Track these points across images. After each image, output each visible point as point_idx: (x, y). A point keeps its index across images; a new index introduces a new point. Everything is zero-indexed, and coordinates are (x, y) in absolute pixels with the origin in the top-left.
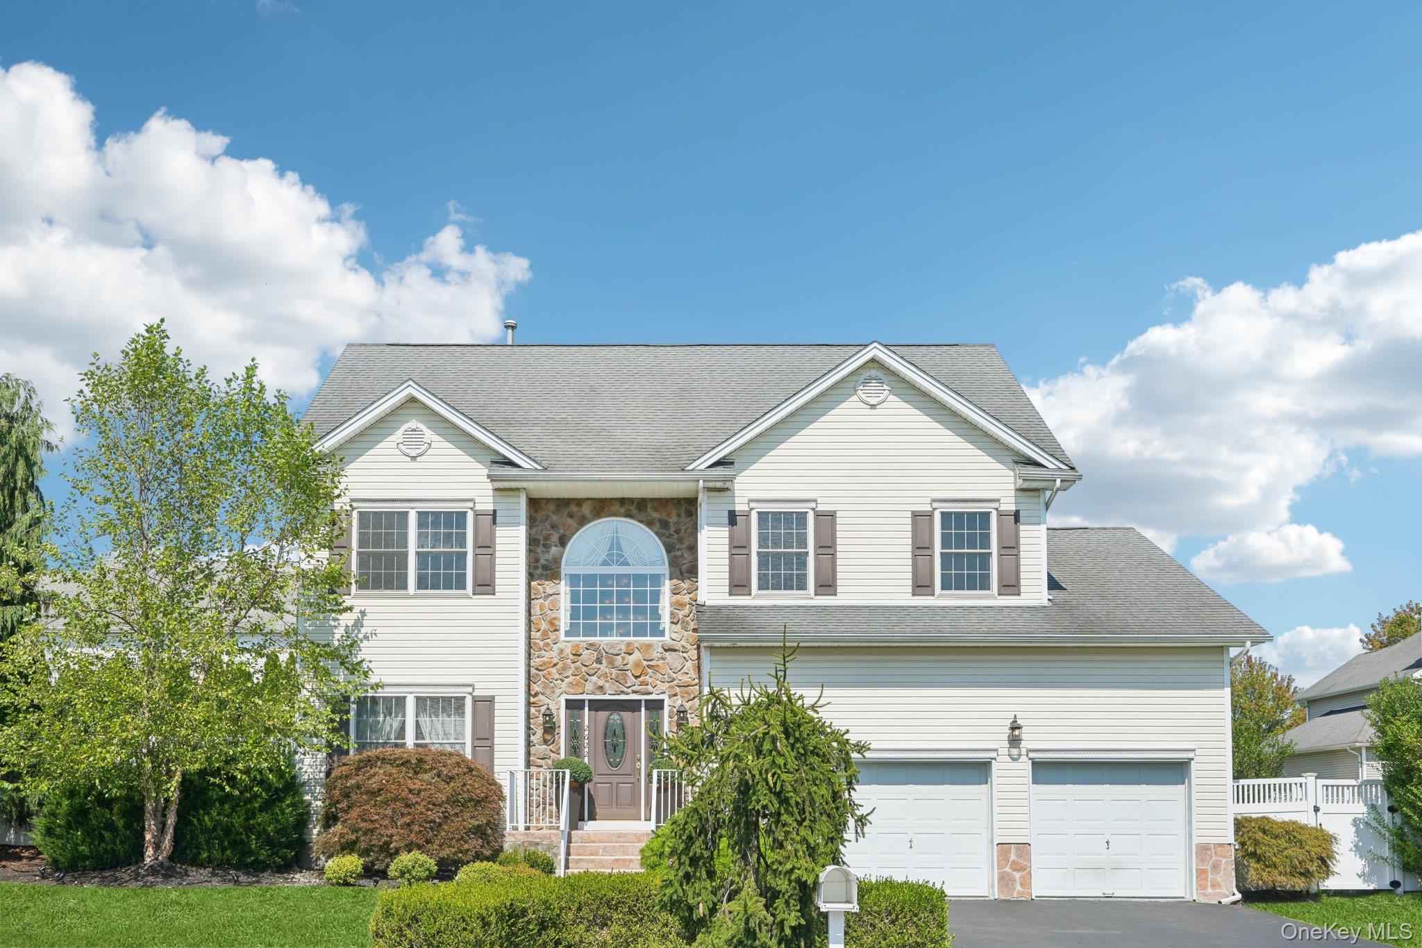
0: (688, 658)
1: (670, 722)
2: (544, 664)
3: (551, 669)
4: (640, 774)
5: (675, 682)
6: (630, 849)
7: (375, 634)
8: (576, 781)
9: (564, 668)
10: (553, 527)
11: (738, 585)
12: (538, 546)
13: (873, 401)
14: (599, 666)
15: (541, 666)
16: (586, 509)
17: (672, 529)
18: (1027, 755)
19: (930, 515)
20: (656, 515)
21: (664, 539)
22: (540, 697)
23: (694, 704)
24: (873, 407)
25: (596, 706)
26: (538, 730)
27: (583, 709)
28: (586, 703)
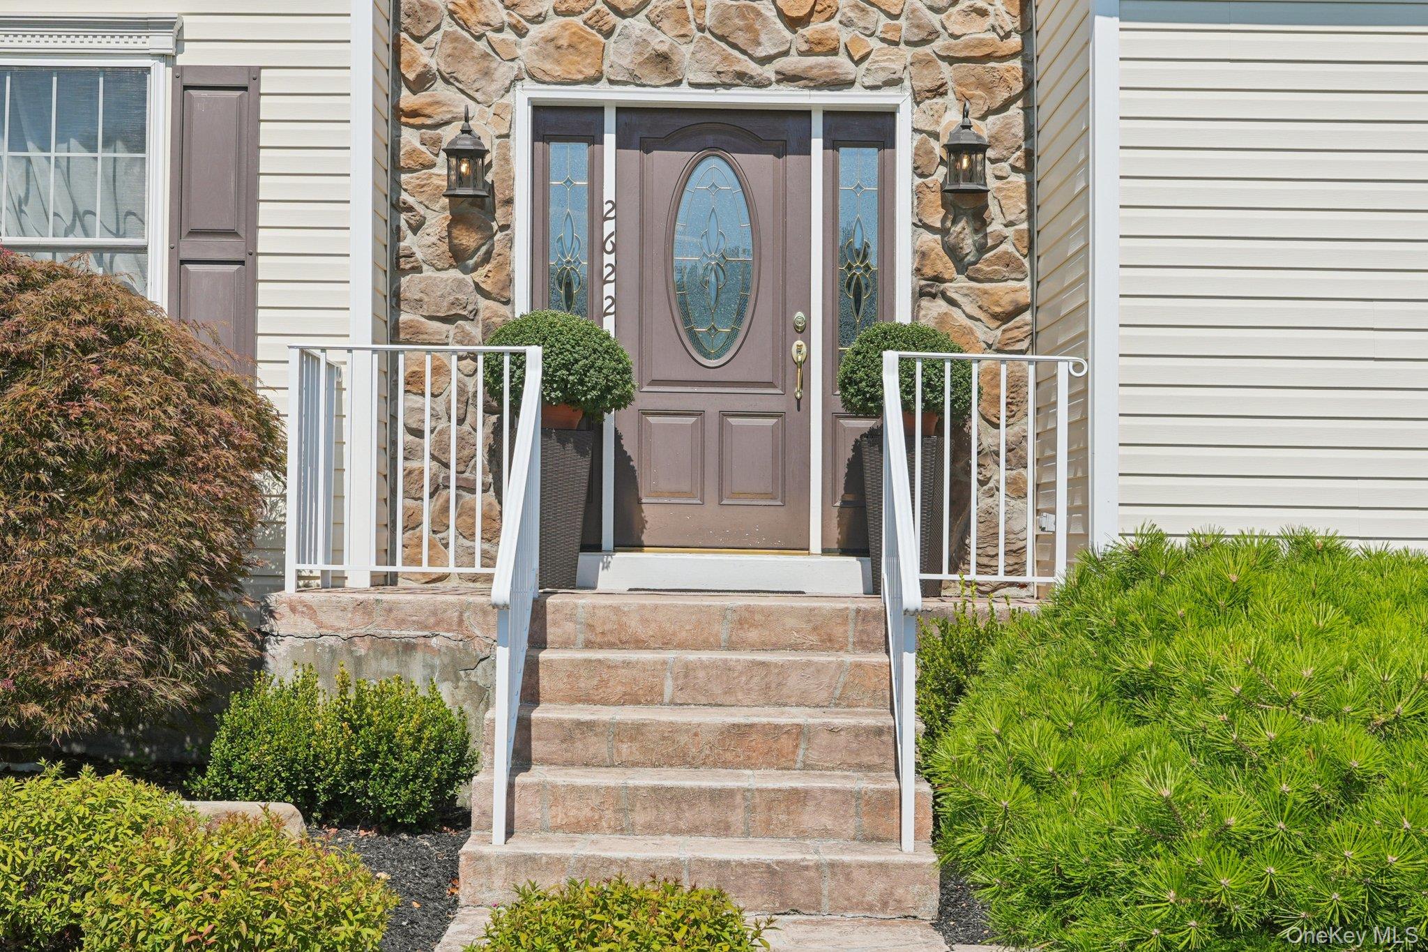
1: (918, 193)
4: (805, 383)
5: (937, 46)
6: (793, 681)
8: (570, 399)
22: (440, 90)
23: (1007, 126)
26: (429, 214)
27: (595, 139)
28: (610, 119)
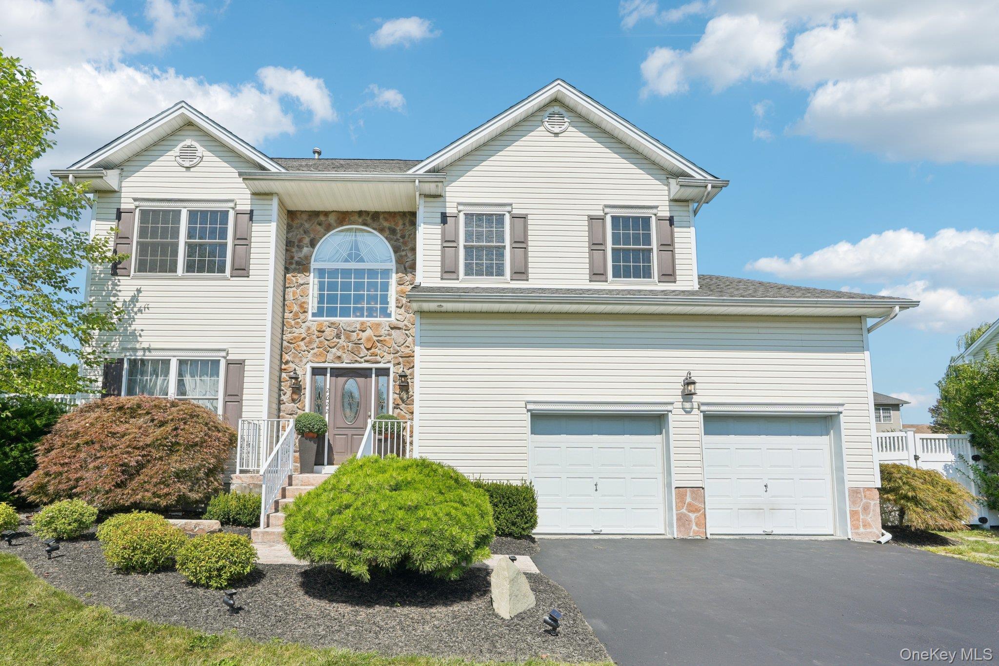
0: (409, 334)
1: (394, 386)
2: (295, 338)
3: (300, 343)
5: (399, 354)
7: (148, 308)
8: (311, 431)
9: (310, 342)
10: (305, 232)
11: (448, 271)
12: (293, 246)
13: (557, 129)
14: (338, 340)
15: (291, 339)
16: (332, 219)
17: (399, 236)
18: (699, 409)
19: (603, 219)
20: (386, 224)
21: (393, 242)
22: (291, 364)
23: (413, 371)
24: (556, 135)
25: (337, 373)
26: (287, 391)
27: (325, 375)
28: (329, 370)
